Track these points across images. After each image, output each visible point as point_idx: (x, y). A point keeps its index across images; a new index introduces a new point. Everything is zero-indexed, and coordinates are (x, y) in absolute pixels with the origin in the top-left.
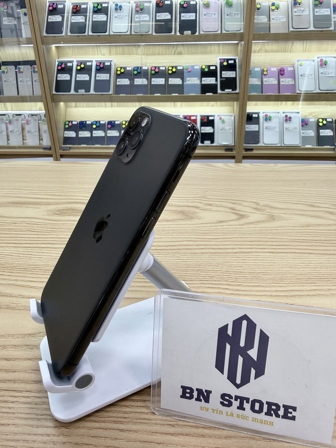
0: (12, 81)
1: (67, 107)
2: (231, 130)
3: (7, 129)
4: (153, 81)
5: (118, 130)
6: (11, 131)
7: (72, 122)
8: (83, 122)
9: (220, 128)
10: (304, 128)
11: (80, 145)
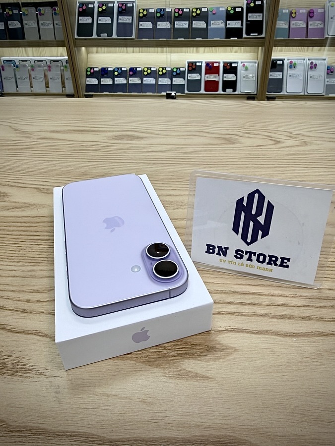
0: (33, 24)
1: (88, 53)
2: (254, 77)
3: (30, 76)
4: (177, 25)
5: (140, 78)
6: (34, 78)
7: (93, 68)
8: (105, 68)
9: (243, 76)
10: (328, 76)
11: (103, 92)
